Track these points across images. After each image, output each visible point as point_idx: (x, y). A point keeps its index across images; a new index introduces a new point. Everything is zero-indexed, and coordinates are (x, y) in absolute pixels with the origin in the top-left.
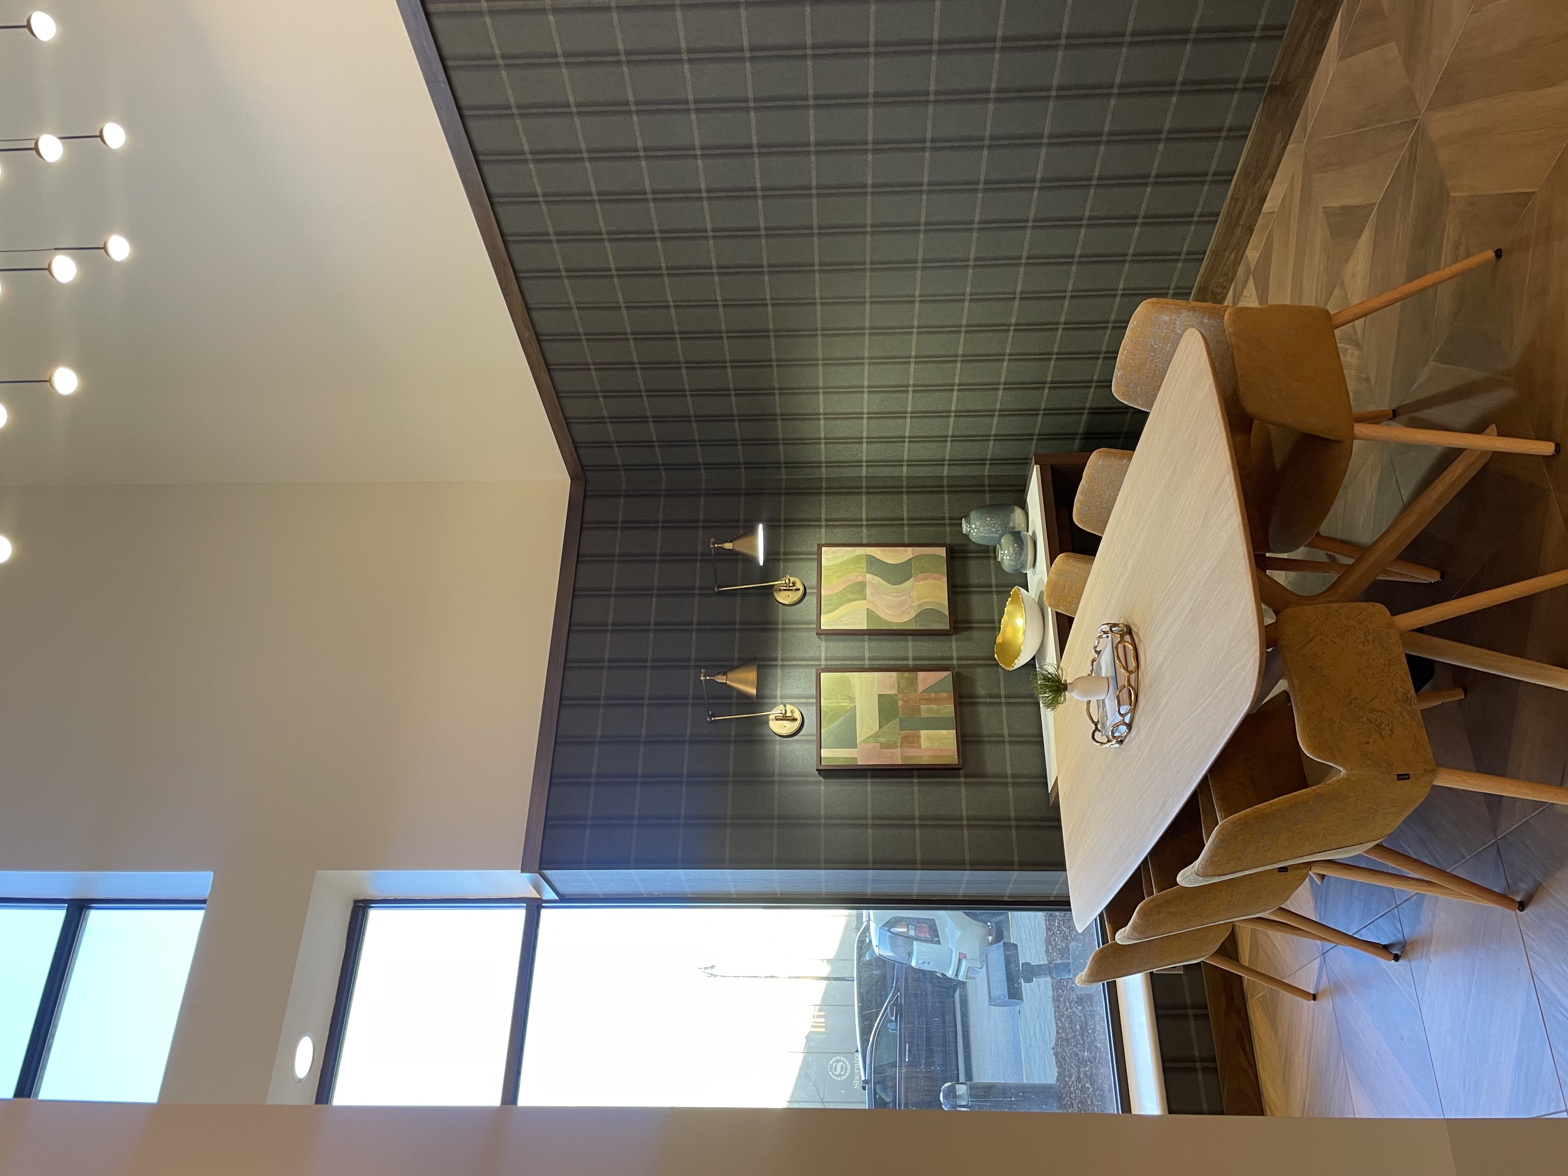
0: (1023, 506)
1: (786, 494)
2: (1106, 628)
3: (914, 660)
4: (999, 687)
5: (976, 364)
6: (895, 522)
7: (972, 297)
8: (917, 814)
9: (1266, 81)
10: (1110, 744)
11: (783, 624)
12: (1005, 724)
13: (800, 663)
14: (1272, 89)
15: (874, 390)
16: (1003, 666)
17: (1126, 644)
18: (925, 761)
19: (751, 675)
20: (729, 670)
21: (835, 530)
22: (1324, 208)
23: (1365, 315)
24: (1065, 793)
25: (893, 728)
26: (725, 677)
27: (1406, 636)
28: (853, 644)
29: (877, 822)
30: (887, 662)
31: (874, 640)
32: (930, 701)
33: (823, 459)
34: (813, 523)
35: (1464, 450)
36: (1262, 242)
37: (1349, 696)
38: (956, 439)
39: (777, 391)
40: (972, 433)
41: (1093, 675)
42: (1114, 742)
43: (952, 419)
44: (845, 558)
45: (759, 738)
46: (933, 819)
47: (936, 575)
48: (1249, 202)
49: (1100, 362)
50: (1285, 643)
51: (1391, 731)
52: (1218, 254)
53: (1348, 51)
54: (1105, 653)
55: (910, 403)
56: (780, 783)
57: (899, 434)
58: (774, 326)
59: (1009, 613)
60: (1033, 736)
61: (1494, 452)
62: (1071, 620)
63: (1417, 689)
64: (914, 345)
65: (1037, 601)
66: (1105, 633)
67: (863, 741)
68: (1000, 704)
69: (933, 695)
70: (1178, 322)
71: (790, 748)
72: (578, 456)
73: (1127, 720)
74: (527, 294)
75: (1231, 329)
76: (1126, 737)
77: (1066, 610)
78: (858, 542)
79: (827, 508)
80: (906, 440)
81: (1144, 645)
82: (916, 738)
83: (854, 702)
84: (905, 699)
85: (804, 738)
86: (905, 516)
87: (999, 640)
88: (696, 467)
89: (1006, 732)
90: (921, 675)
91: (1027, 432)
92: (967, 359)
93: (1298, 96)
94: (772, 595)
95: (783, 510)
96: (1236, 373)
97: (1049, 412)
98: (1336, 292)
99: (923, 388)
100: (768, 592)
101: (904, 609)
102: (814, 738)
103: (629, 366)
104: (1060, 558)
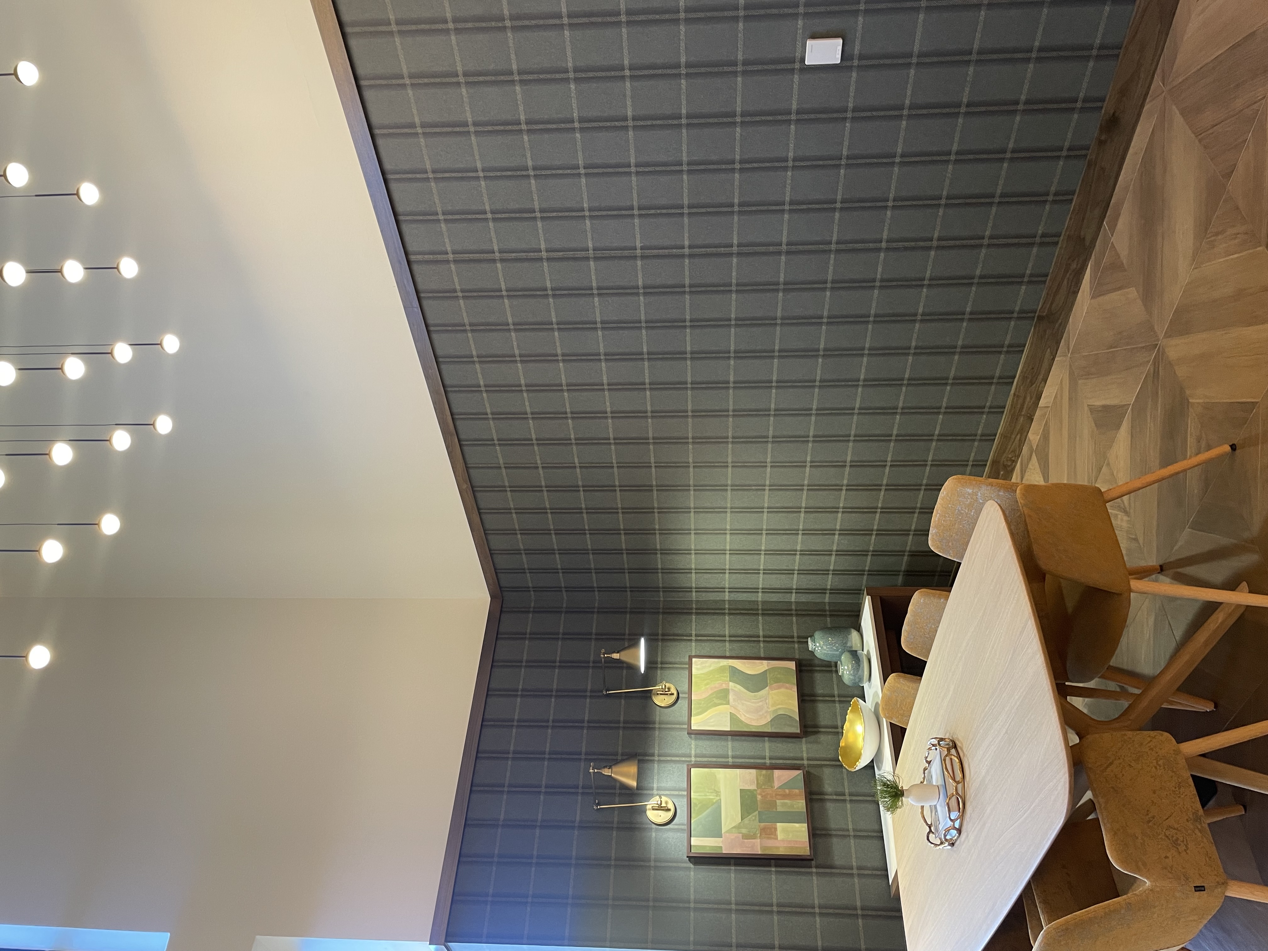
0: (858, 629)
1: (664, 613)
2: (935, 742)
3: (770, 759)
4: (843, 785)
5: (816, 514)
6: (752, 639)
7: (812, 464)
8: (775, 901)
9: (1035, 313)
10: (943, 846)
11: (660, 723)
12: (850, 819)
13: (673, 759)
14: (1040, 318)
15: (735, 532)
16: (846, 767)
17: (953, 757)
18: (782, 852)
19: (632, 769)
20: (615, 764)
21: (703, 644)
22: (1088, 405)
23: (1129, 493)
24: (905, 888)
25: (753, 820)
26: (610, 770)
27: (1190, 761)
28: (718, 743)
29: (740, 907)
30: (747, 760)
31: (737, 740)
32: (785, 796)
33: (694, 585)
34: (685, 638)
35: (1221, 603)
36: (1040, 429)
37: (1148, 815)
38: (801, 572)
39: (657, 532)
40: (815, 568)
41: (925, 783)
42: (947, 844)
43: (798, 557)
44: (711, 668)
45: (637, 826)
46: (789, 907)
47: (787, 685)
48: (1028, 399)
49: (916, 515)
50: (1090, 766)
51: (1186, 846)
52: (1006, 437)
53: (1097, 293)
54: (935, 762)
55: (764, 542)
56: (656, 867)
57: (755, 567)
58: (656, 482)
59: (850, 721)
60: (874, 831)
61: (1247, 606)
62: (903, 731)
63: (1203, 805)
64: (766, 499)
65: (873, 710)
66: (933, 745)
67: (727, 832)
68: (845, 801)
69: (787, 791)
70: (979, 494)
71: (664, 836)
72: (498, 579)
73: (957, 826)
74: (467, 456)
75: (1022, 501)
76: (956, 840)
77: (899, 722)
78: (723, 655)
79: (696, 625)
80: (761, 572)
81: (968, 760)
82: (773, 830)
83: (720, 796)
84: (763, 794)
85: (676, 827)
86: (761, 633)
87: (842, 744)
88: (591, 589)
89: (850, 827)
90: (777, 773)
91: (860, 568)
92: (809, 510)
93: (1061, 323)
94: (651, 698)
95: (660, 627)
96: (1029, 536)
97: (877, 553)
98: (1104, 469)
99: (774, 532)
100: (647, 696)
101: (761, 713)
102: (685, 827)
103: (542, 511)
104: (892, 677)
